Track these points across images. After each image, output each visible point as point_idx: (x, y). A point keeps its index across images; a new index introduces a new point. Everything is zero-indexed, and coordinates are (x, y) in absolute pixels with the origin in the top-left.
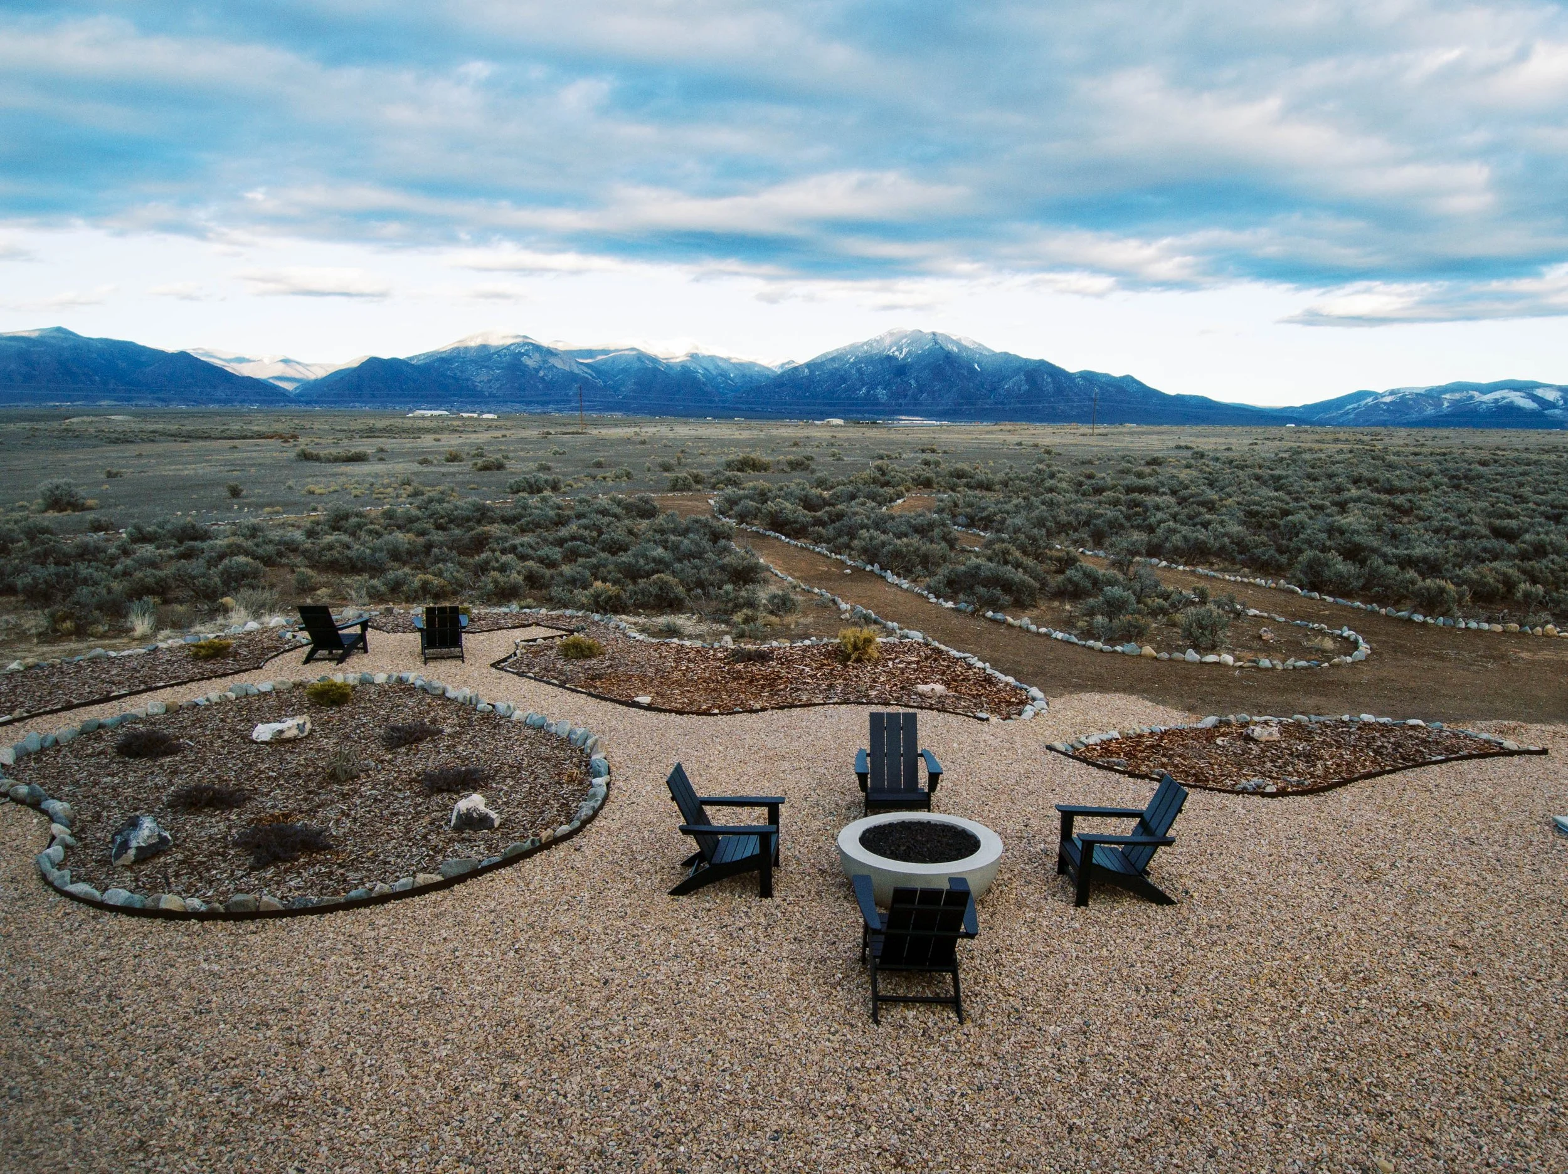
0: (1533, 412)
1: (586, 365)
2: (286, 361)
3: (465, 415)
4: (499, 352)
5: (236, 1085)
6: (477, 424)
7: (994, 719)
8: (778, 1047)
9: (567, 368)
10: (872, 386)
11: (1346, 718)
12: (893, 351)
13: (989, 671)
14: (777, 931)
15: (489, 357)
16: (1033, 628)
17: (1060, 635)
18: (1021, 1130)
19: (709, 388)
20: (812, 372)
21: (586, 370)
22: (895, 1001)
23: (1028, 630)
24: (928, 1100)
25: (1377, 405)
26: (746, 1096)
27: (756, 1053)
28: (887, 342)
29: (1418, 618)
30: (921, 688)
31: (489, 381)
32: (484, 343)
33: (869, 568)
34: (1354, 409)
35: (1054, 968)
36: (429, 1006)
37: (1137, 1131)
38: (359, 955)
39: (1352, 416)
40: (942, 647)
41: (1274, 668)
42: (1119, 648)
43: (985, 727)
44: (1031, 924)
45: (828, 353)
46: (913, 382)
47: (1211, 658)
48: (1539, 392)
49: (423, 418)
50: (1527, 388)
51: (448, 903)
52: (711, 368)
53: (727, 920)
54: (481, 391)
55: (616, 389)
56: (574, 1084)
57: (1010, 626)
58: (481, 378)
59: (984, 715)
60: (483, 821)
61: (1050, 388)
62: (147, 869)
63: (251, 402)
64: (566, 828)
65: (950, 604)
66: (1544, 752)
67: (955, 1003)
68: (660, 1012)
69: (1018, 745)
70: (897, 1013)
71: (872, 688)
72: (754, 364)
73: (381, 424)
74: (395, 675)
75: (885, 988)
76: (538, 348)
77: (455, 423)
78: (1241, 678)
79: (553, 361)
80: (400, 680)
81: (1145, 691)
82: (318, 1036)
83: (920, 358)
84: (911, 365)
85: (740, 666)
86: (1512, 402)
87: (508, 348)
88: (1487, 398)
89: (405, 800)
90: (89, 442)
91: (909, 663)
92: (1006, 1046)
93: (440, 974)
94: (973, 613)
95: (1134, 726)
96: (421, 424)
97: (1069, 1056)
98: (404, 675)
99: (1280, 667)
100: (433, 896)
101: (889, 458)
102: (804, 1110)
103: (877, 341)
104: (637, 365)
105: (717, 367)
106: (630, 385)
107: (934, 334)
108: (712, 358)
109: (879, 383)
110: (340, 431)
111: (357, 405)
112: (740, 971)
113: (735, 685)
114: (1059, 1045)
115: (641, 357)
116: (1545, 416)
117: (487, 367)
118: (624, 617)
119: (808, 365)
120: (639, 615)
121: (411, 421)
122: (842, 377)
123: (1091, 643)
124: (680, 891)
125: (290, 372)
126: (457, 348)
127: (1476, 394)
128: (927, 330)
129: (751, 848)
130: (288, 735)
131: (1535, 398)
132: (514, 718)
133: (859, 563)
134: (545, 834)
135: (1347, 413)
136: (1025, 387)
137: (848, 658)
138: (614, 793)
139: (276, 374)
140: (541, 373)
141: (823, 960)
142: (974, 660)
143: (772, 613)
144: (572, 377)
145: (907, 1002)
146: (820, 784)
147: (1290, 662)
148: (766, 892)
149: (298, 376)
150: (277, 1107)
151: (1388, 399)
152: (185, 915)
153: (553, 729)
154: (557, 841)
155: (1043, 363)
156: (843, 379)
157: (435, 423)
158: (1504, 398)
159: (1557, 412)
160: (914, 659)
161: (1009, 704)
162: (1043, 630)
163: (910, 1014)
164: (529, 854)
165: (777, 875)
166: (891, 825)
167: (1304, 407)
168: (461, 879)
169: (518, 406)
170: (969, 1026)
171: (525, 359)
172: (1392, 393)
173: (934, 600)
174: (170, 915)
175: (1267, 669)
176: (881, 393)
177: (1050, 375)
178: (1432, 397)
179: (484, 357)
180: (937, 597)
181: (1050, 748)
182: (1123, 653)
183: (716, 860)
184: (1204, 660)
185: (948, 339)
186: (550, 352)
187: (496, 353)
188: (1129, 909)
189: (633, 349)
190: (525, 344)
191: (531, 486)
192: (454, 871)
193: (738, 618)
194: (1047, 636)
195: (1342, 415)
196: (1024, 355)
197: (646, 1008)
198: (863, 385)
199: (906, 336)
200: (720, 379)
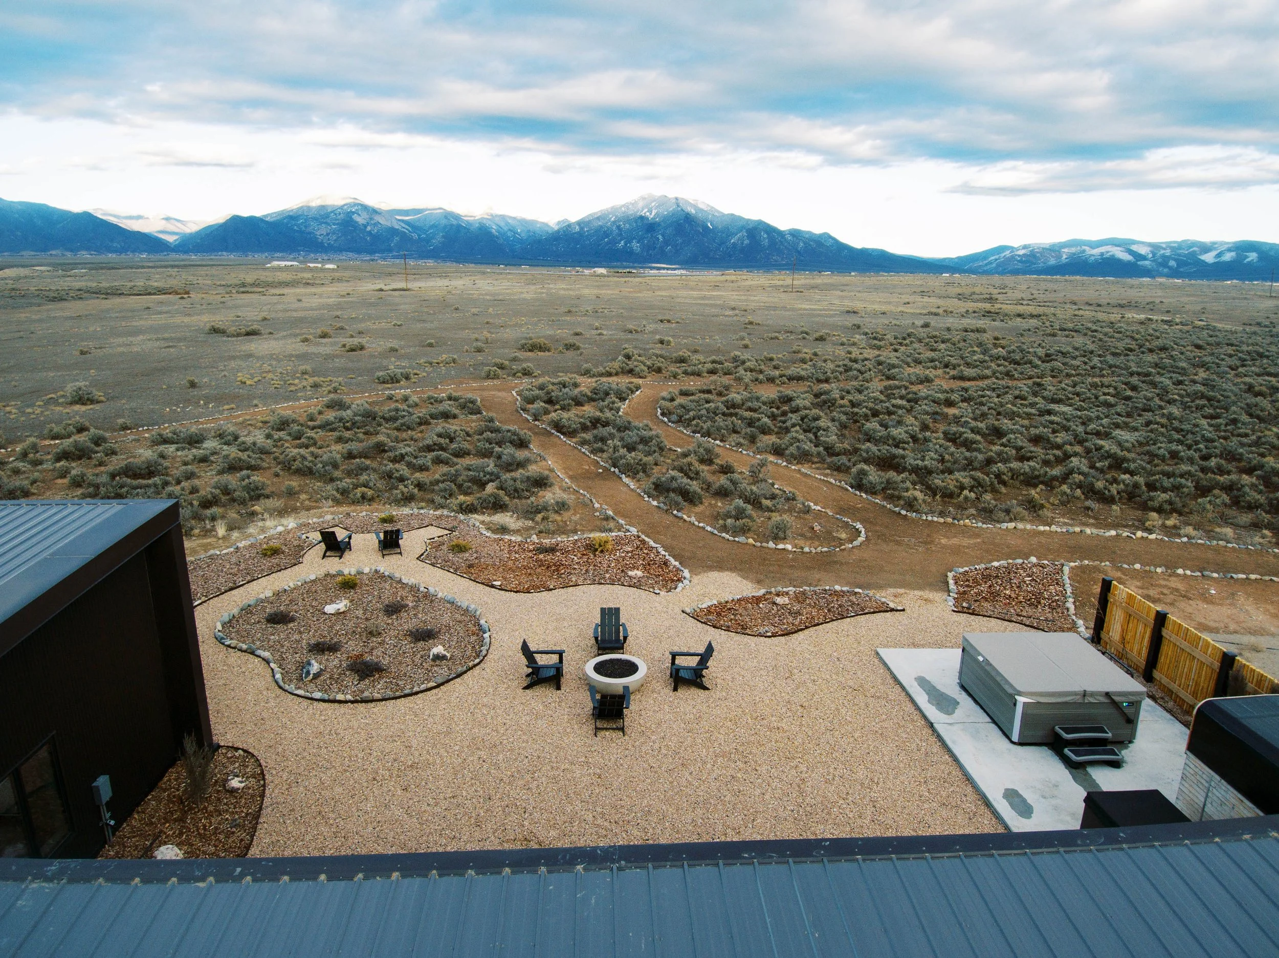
0: (1129, 263)
1: (403, 221)
2: (167, 219)
3: (312, 265)
4: (335, 211)
5: (395, 760)
6: (322, 275)
7: (663, 593)
8: (564, 745)
9: (389, 224)
10: (629, 241)
11: (827, 588)
12: (645, 212)
13: (667, 557)
14: (563, 704)
15: (327, 216)
16: (696, 523)
17: (709, 529)
18: (636, 768)
19: (501, 241)
20: (582, 229)
21: (404, 225)
22: (603, 729)
23: (694, 524)
24: (610, 760)
25: (1013, 257)
26: (553, 759)
27: (557, 747)
28: (641, 204)
29: (903, 512)
30: (630, 573)
31: (328, 234)
32: (323, 204)
33: (613, 469)
34: (996, 260)
35: (660, 715)
36: (448, 733)
37: (671, 767)
38: (416, 716)
39: (994, 265)
40: (646, 539)
41: (811, 552)
42: (737, 539)
43: (657, 598)
44: (655, 700)
45: (595, 214)
46: (660, 237)
47: (781, 546)
48: (1134, 248)
49: (280, 269)
50: (1125, 244)
51: (440, 694)
52: (502, 224)
53: (545, 700)
54: (322, 243)
55: (428, 241)
56: (501, 757)
57: (685, 520)
58: (321, 232)
59: (657, 591)
60: (444, 657)
61: (766, 243)
62: (318, 681)
63: (141, 252)
64: (477, 661)
65: (655, 503)
66: (903, 610)
67: (622, 729)
68: (525, 734)
69: (669, 610)
70: (603, 733)
71: (607, 571)
72: (536, 222)
73: (249, 279)
74: (373, 569)
75: (599, 725)
76: (365, 208)
77: (305, 275)
78: (792, 560)
79: (377, 218)
80: (376, 571)
81: (740, 570)
82: (414, 743)
83: (665, 219)
84: (659, 224)
85: (541, 556)
86: (1113, 256)
87: (342, 207)
88: (1096, 251)
89: (407, 645)
90: (34, 301)
91: (628, 552)
92: (637, 743)
93: (447, 722)
94: (666, 511)
95: (727, 596)
96: (278, 276)
97: (656, 746)
98: (378, 568)
99: (814, 551)
100: (434, 691)
101: (636, 331)
102: (572, 763)
103: (633, 204)
104: (444, 222)
105: (507, 223)
106: (438, 240)
107: (677, 199)
108: (503, 217)
109: (634, 238)
110: (220, 286)
111: (224, 253)
112: (550, 719)
113: (539, 570)
114: (654, 742)
115: (448, 215)
116: (1139, 266)
117: (326, 223)
118: (476, 516)
119: (579, 223)
120: (484, 513)
121: (272, 274)
122: (605, 232)
123: (724, 535)
124: (526, 688)
125: (170, 227)
126: (302, 207)
127: (1087, 248)
128: (671, 195)
129: (552, 672)
130: (341, 611)
131: (1131, 252)
132: (439, 596)
133: (607, 465)
134: (471, 664)
135: (990, 263)
136: (747, 242)
137: (597, 550)
138: (493, 640)
139: (159, 229)
140: (369, 228)
141: (579, 715)
142: (661, 550)
143: (556, 512)
144: (393, 231)
145: (607, 729)
146: (580, 635)
147: (819, 549)
148: (559, 688)
149: (177, 230)
150: (411, 766)
151: (1021, 252)
152: (346, 702)
153: (459, 604)
154: (475, 666)
155: (760, 222)
156: (606, 234)
158: (1108, 252)
159: (1147, 263)
160: (630, 549)
161: (673, 581)
162: (701, 525)
163: (607, 733)
164: (465, 672)
165: (563, 680)
166: (606, 661)
167: (959, 258)
168: (443, 684)
169: (350, 254)
170: (626, 737)
171: (355, 217)
172: (1025, 247)
173: (647, 499)
174: (340, 702)
175: (806, 554)
176: (635, 246)
177: (766, 232)
178: (1054, 251)
179: (323, 215)
180: (649, 497)
181: (683, 612)
182: (738, 543)
183: (539, 677)
184: (776, 548)
185: (687, 202)
186: (375, 211)
187: (332, 212)
188: (694, 692)
189: (440, 209)
190: (356, 204)
191: (392, 379)
192: (440, 681)
193: (539, 517)
194: (703, 528)
195: (986, 265)
196: (747, 216)
197: (520, 733)
198: (621, 240)
199: (655, 201)
200: (509, 234)
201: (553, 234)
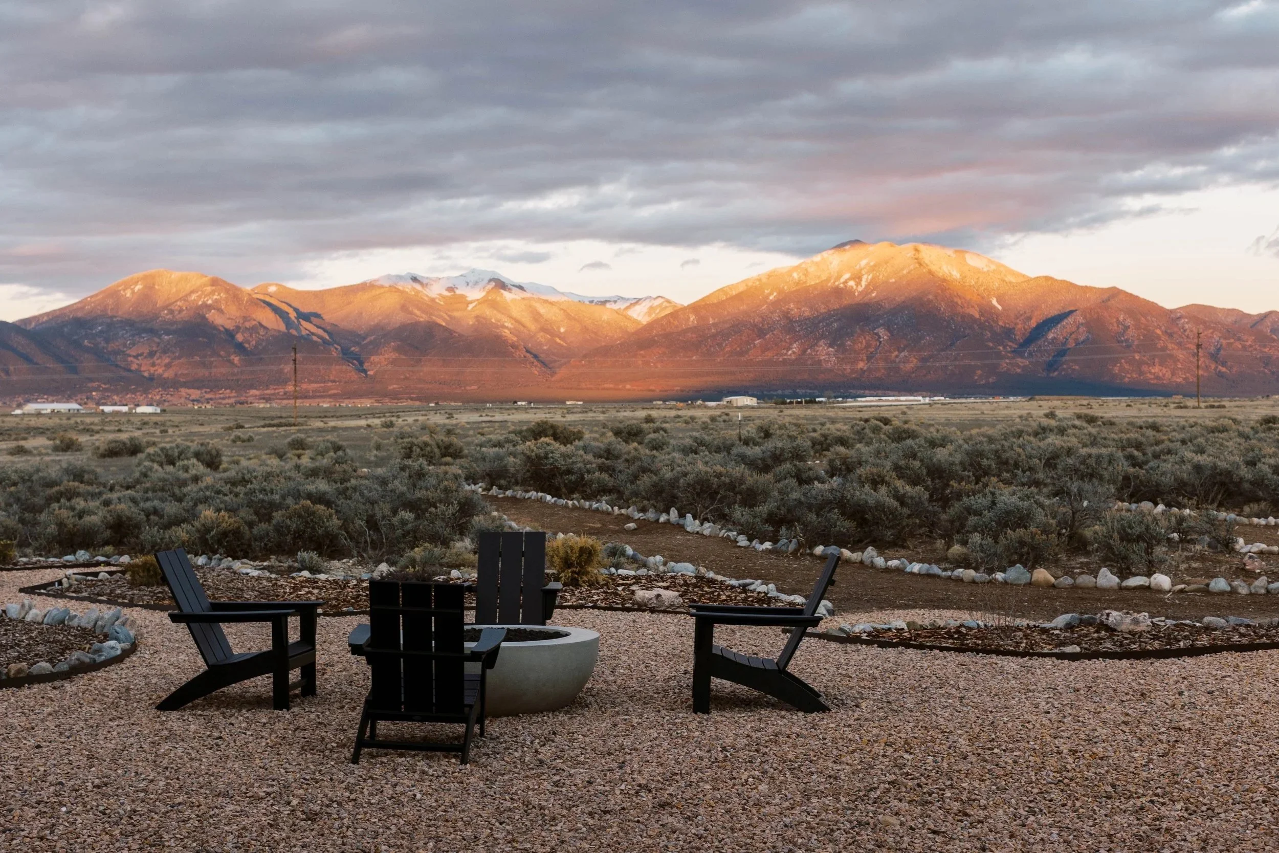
3: (107, 409)
4: (170, 305)
6: (124, 419)
15: (154, 314)
16: (879, 561)
17: (916, 567)
23: (873, 566)
31: (150, 352)
32: (147, 292)
33: (663, 517)
40: (719, 577)
41: (1234, 591)
42: (1000, 578)
46: (881, 332)
47: (1136, 580)
49: (39, 414)
54: (137, 372)
57: (847, 562)
58: (137, 347)
65: (766, 546)
76: (235, 297)
77: (88, 420)
78: (1173, 599)
79: (259, 317)
87: (185, 298)
94: (794, 552)
96: (33, 422)
99: (1244, 591)
117: (149, 331)
118: (245, 561)
120: (268, 559)
121: (17, 420)
123: (959, 571)
132: (29, 619)
133: (651, 514)
142: (756, 586)
153: (76, 622)
157: (56, 420)
162: (893, 563)
171: (211, 315)
173: (745, 543)
175: (1222, 593)
176: (825, 353)
177: (1131, 314)
180: (751, 539)
182: (1005, 583)
184: (1125, 584)
194: (899, 571)
198: (792, 341)
200: (542, 337)
201: (636, 333)
